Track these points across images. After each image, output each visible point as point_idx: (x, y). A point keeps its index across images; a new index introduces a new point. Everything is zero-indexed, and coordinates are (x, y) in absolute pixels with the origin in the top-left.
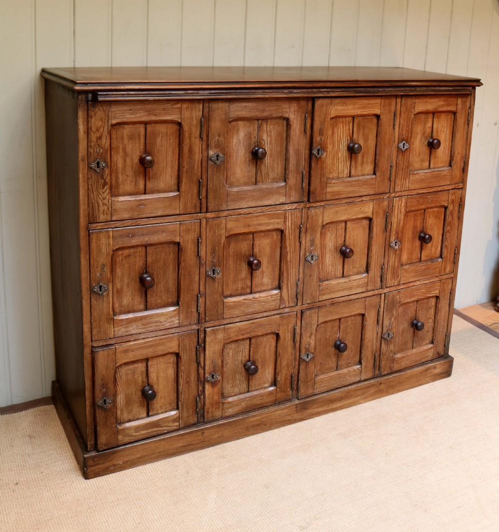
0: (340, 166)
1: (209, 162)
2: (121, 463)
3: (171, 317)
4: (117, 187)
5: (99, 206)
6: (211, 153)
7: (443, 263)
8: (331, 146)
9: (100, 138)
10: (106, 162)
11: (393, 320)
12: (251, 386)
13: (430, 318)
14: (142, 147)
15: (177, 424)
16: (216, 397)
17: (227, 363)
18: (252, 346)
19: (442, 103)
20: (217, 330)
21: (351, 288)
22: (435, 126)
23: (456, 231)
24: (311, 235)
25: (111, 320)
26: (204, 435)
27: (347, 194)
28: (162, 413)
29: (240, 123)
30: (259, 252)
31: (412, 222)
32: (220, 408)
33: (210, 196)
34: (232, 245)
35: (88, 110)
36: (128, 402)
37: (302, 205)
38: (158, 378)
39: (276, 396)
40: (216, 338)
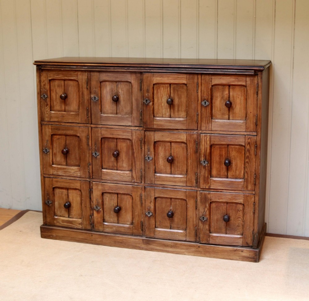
0: (163, 110)
1: (92, 100)
2: (55, 236)
3: (76, 172)
4: (54, 107)
5: (45, 114)
6: (92, 96)
7: (245, 183)
8: (157, 99)
9: (45, 85)
10: (48, 96)
11: (206, 209)
12: (120, 221)
13: (239, 218)
14: (63, 91)
15: (81, 226)
16: (99, 219)
17: (106, 204)
18: (119, 198)
19: (233, 80)
20: (98, 184)
21: (175, 182)
22: (231, 94)
23: (254, 163)
24: (148, 146)
25: (51, 166)
26: (93, 237)
27: (167, 127)
28: (75, 218)
29: (107, 83)
30: (121, 149)
31: (218, 152)
32: (102, 226)
33: (93, 117)
34: (106, 143)
35: (40, 73)
36: (60, 207)
37: (141, 128)
38: (73, 200)
39: (133, 231)
40: (98, 188)
